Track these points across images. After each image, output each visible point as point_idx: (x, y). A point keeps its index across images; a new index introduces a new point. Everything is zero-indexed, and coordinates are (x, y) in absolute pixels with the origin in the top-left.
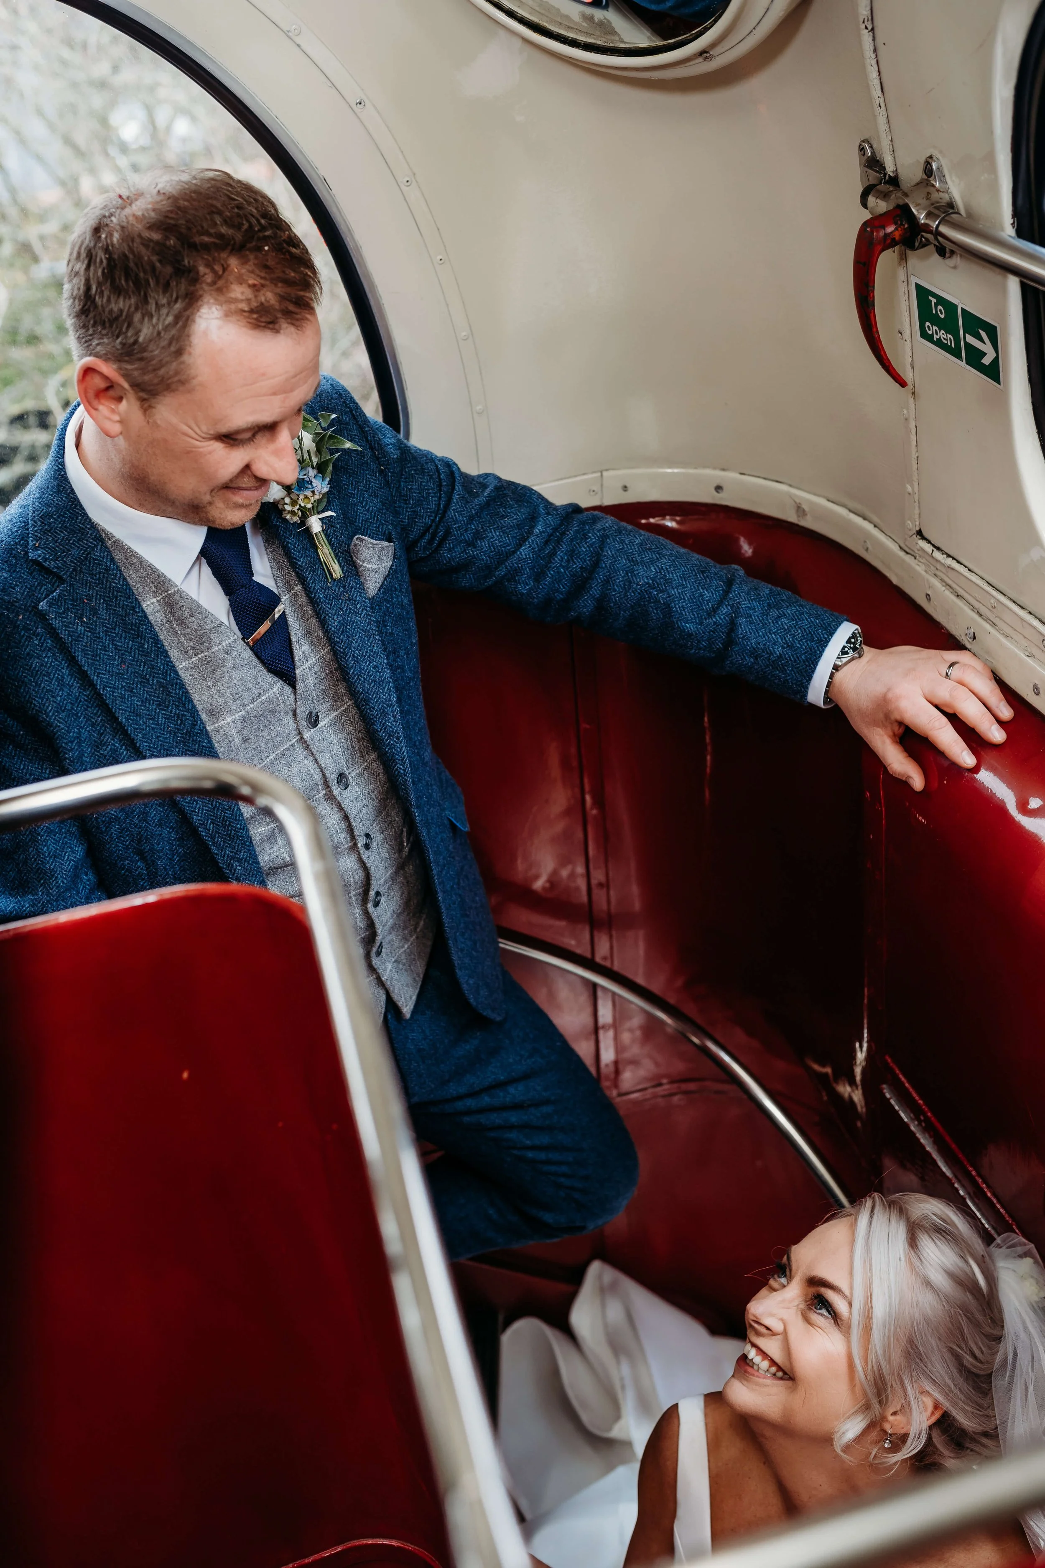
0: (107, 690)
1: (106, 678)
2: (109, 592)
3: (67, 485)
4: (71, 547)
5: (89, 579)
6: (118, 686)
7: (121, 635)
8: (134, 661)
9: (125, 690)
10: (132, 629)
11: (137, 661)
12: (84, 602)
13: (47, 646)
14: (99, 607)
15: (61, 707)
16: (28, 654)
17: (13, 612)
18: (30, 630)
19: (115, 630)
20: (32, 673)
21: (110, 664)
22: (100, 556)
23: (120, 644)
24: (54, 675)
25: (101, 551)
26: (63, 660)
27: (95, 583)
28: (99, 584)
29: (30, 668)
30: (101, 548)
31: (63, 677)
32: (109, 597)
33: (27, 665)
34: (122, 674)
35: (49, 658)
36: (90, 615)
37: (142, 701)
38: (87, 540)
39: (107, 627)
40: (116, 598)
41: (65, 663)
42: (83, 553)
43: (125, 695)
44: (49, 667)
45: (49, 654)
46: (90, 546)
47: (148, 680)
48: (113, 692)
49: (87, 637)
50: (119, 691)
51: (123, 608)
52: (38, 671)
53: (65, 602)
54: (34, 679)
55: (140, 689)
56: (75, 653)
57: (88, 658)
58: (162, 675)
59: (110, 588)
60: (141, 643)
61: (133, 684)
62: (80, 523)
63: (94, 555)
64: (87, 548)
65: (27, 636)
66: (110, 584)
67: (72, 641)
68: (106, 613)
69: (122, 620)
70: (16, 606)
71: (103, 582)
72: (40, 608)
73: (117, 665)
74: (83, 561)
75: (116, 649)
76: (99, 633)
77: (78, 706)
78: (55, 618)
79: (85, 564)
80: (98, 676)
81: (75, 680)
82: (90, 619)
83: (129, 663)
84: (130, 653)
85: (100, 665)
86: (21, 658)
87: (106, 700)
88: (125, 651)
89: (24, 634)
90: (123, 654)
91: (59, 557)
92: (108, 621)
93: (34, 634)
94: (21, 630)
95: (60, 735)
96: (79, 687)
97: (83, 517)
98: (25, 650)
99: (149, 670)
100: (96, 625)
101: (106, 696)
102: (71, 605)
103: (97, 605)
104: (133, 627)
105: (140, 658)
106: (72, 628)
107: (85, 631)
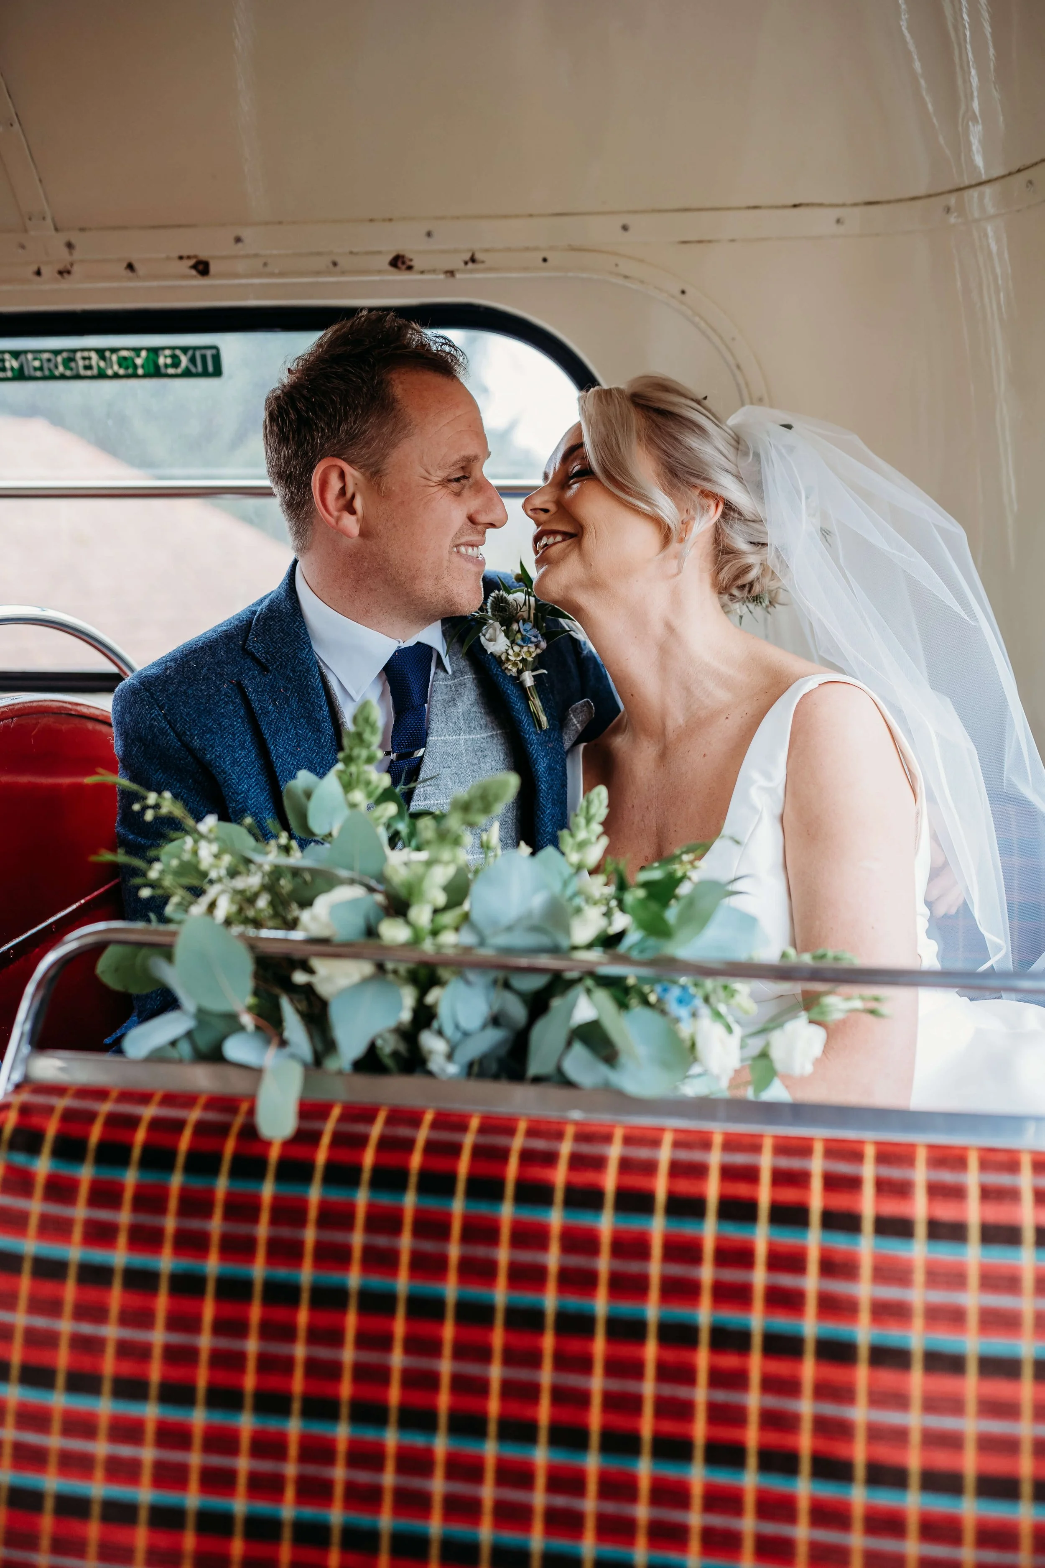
0: (279, 761)
1: (281, 751)
2: (304, 688)
3: (293, 596)
4: (283, 646)
5: (291, 674)
6: (289, 762)
7: (304, 726)
9: (294, 767)
10: (315, 723)
11: (311, 750)
12: (280, 691)
13: (239, 714)
14: (292, 699)
15: (237, 762)
16: (222, 713)
17: (220, 681)
18: (229, 697)
19: (300, 719)
20: (221, 727)
21: (287, 743)
22: (306, 657)
23: (301, 731)
24: (238, 737)
25: (307, 654)
26: (249, 729)
27: (294, 678)
28: (298, 680)
29: (220, 725)
30: (308, 651)
31: (246, 741)
32: (303, 692)
33: (219, 721)
34: (296, 755)
35: (238, 723)
36: (283, 702)
38: (298, 642)
39: (294, 716)
40: (309, 694)
41: (251, 732)
42: (292, 652)
43: (293, 771)
44: (236, 729)
45: (241, 720)
46: (299, 647)
47: (316, 768)
48: (284, 764)
49: (275, 716)
50: (289, 766)
51: (312, 704)
52: (226, 729)
53: (264, 686)
54: (221, 734)
56: (261, 724)
57: (271, 731)
59: (306, 685)
60: (319, 736)
62: (296, 627)
63: (301, 655)
64: (296, 649)
65: (225, 701)
66: (307, 682)
67: (261, 714)
68: (296, 704)
69: (309, 713)
70: (224, 677)
71: (301, 679)
72: (243, 683)
73: (293, 747)
74: (290, 658)
75: (296, 734)
76: (286, 717)
77: (251, 769)
78: (253, 693)
79: (291, 662)
80: (274, 750)
81: (254, 748)
82: (281, 705)
84: (307, 741)
85: (279, 740)
86: (215, 713)
87: (276, 767)
88: (304, 738)
89: (224, 699)
90: (300, 740)
91: (270, 651)
92: (297, 711)
93: (232, 701)
94: (222, 695)
95: (229, 784)
96: (256, 755)
97: (300, 624)
98: (220, 710)
99: (319, 760)
100: (285, 711)
101: (277, 765)
102: (269, 689)
103: (291, 696)
104: (316, 722)
105: (315, 748)
106: (264, 704)
107: (274, 711)
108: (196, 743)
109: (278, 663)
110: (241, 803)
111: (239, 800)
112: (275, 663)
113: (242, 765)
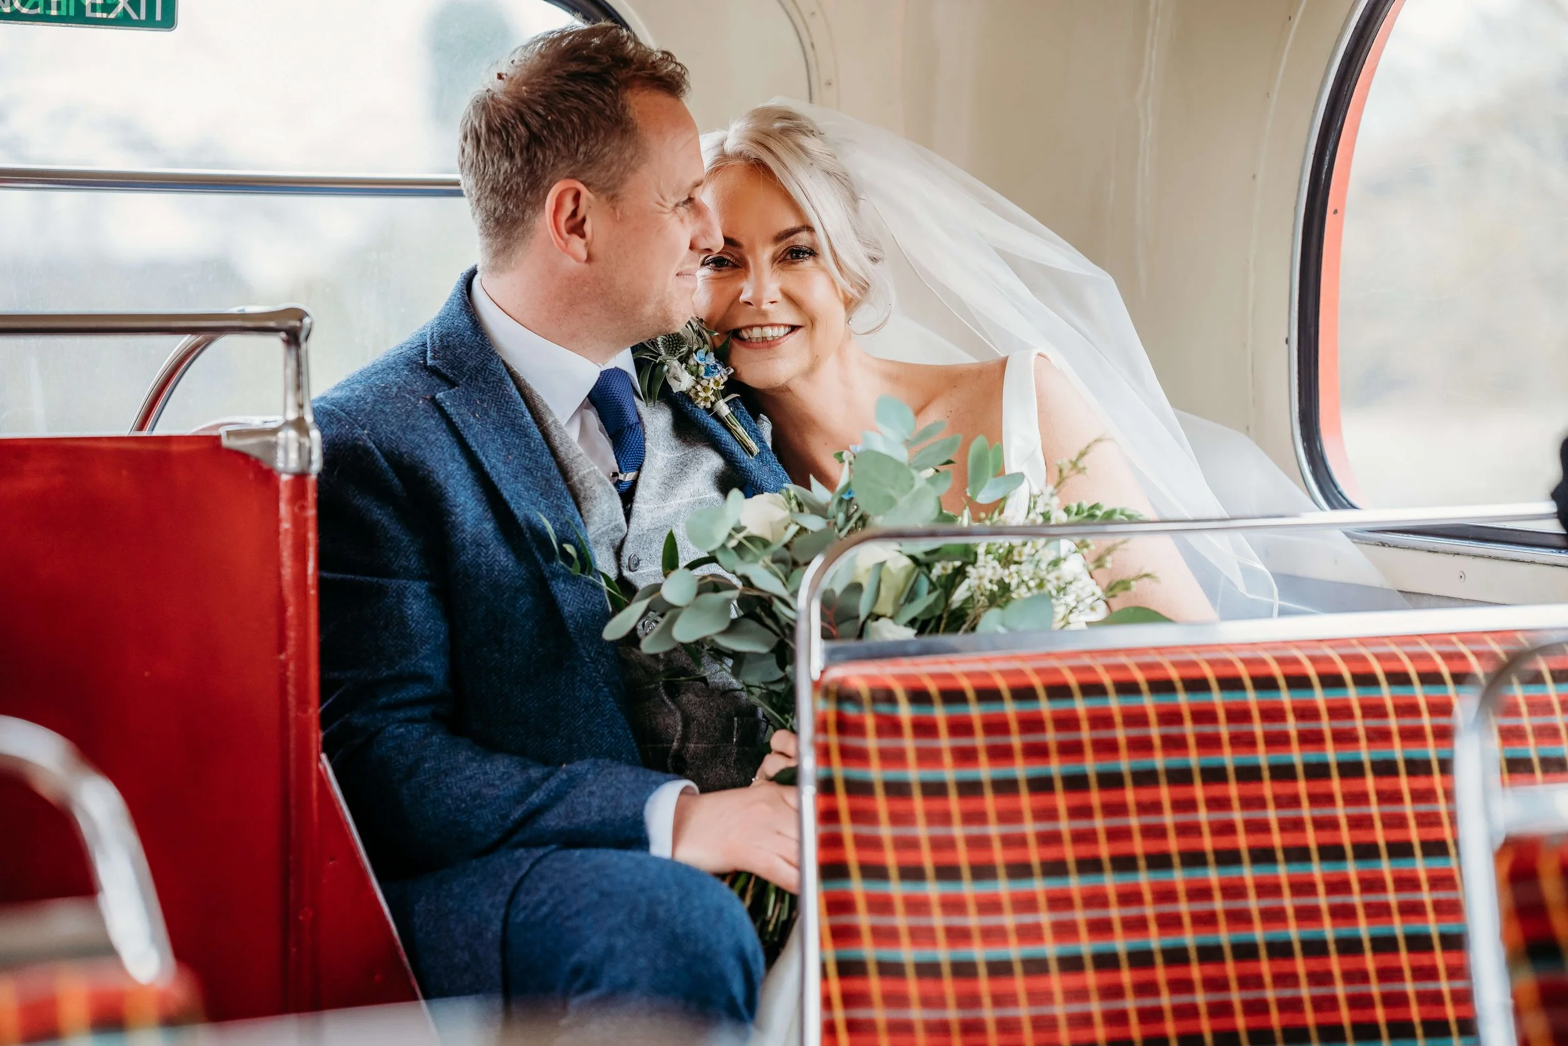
0: (494, 471)
2: (501, 398)
4: (468, 359)
5: (483, 386)
6: (504, 471)
7: (509, 434)
8: (519, 458)
9: (510, 476)
10: (520, 430)
11: (523, 458)
12: (477, 404)
13: (442, 428)
14: (491, 409)
16: (426, 428)
18: (428, 412)
19: (503, 428)
21: (497, 453)
23: (508, 443)
24: (447, 450)
25: (497, 364)
27: (489, 389)
28: (493, 390)
30: (498, 360)
31: (454, 454)
32: (500, 402)
35: (444, 436)
36: (482, 413)
37: (526, 487)
38: (485, 354)
39: (497, 426)
40: (507, 403)
41: (457, 445)
42: (481, 363)
43: (509, 479)
44: (444, 443)
45: (444, 434)
46: (487, 358)
48: (499, 474)
49: (478, 428)
50: (505, 475)
51: (513, 411)
53: (459, 400)
55: (524, 478)
56: (466, 436)
57: (477, 443)
58: (546, 469)
59: (503, 394)
60: (527, 442)
61: (518, 473)
63: (491, 365)
64: (484, 361)
65: (425, 416)
66: (504, 391)
67: (463, 427)
68: (497, 416)
69: (511, 421)
70: (417, 394)
71: (497, 389)
72: (437, 398)
73: (504, 456)
74: (480, 370)
75: (503, 443)
76: (489, 428)
78: (451, 406)
79: (480, 374)
80: (486, 458)
81: (464, 460)
82: (481, 417)
83: (515, 457)
84: (517, 451)
85: (488, 451)
87: (492, 478)
88: (512, 446)
89: (423, 414)
90: (509, 452)
91: (456, 366)
92: (499, 422)
93: (432, 417)
94: (421, 411)
96: (467, 467)
98: (423, 425)
99: (532, 466)
100: (486, 422)
102: (464, 402)
104: (522, 428)
105: (527, 454)
106: (465, 418)
107: (476, 423)
112: (466, 376)
113: (457, 477)
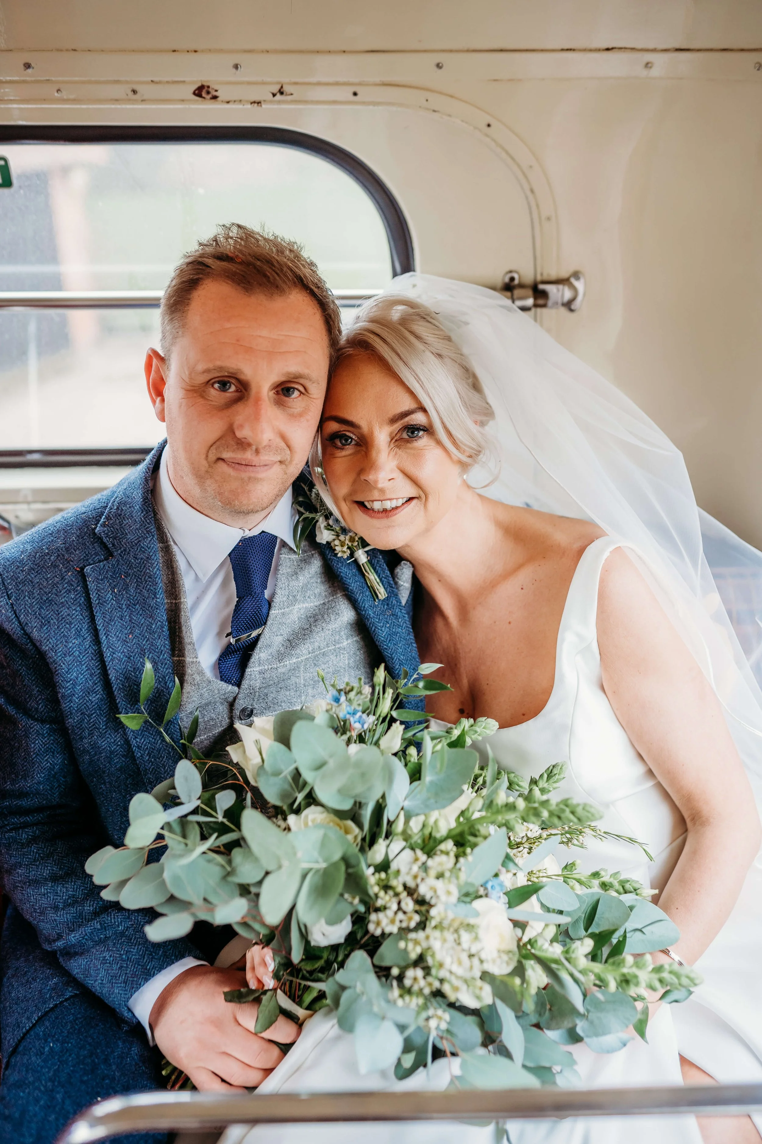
0: (109, 651)
1: (112, 641)
2: (143, 576)
6: (120, 650)
7: (139, 612)
8: (140, 635)
10: (148, 610)
11: (143, 636)
12: (120, 576)
13: (79, 602)
14: (131, 585)
15: (70, 652)
16: (62, 603)
17: (66, 568)
18: (72, 585)
19: (135, 605)
21: (121, 631)
22: (148, 546)
23: (135, 618)
24: (75, 625)
25: (149, 543)
26: (86, 616)
27: (135, 565)
28: (138, 567)
29: (59, 614)
31: (81, 630)
33: (58, 611)
34: (127, 642)
35: (77, 611)
36: (122, 588)
37: (134, 669)
38: (142, 531)
39: (130, 601)
40: (147, 582)
41: (88, 619)
42: (135, 541)
44: (74, 618)
45: (78, 609)
47: (146, 653)
48: (114, 653)
49: (112, 604)
50: (120, 654)
51: (148, 591)
52: (63, 618)
53: (106, 572)
54: (58, 623)
55: (137, 658)
56: (96, 613)
57: (105, 621)
58: (158, 653)
60: (151, 623)
61: (132, 653)
63: (143, 545)
64: (139, 538)
65: (68, 589)
66: (146, 571)
67: (98, 604)
68: (134, 591)
69: (144, 600)
70: (70, 564)
71: (141, 567)
72: (85, 570)
73: (126, 634)
74: (133, 546)
75: (130, 621)
76: (123, 604)
77: (84, 656)
78: (93, 582)
79: (133, 550)
80: (106, 637)
81: (89, 635)
82: (119, 592)
83: (136, 636)
84: (141, 627)
85: (111, 629)
86: (55, 603)
87: (106, 658)
88: (137, 625)
89: (67, 587)
90: (134, 627)
91: (117, 537)
92: (133, 597)
93: (73, 590)
94: (65, 583)
98: (62, 599)
99: (149, 646)
100: (122, 598)
101: (107, 655)
102: (111, 575)
103: (130, 583)
104: (151, 609)
105: (146, 634)
106: (102, 593)
107: (112, 599)
108: (35, 634)
109: (122, 549)
110: (70, 689)
111: (68, 687)
112: (120, 549)
113: (74, 654)
